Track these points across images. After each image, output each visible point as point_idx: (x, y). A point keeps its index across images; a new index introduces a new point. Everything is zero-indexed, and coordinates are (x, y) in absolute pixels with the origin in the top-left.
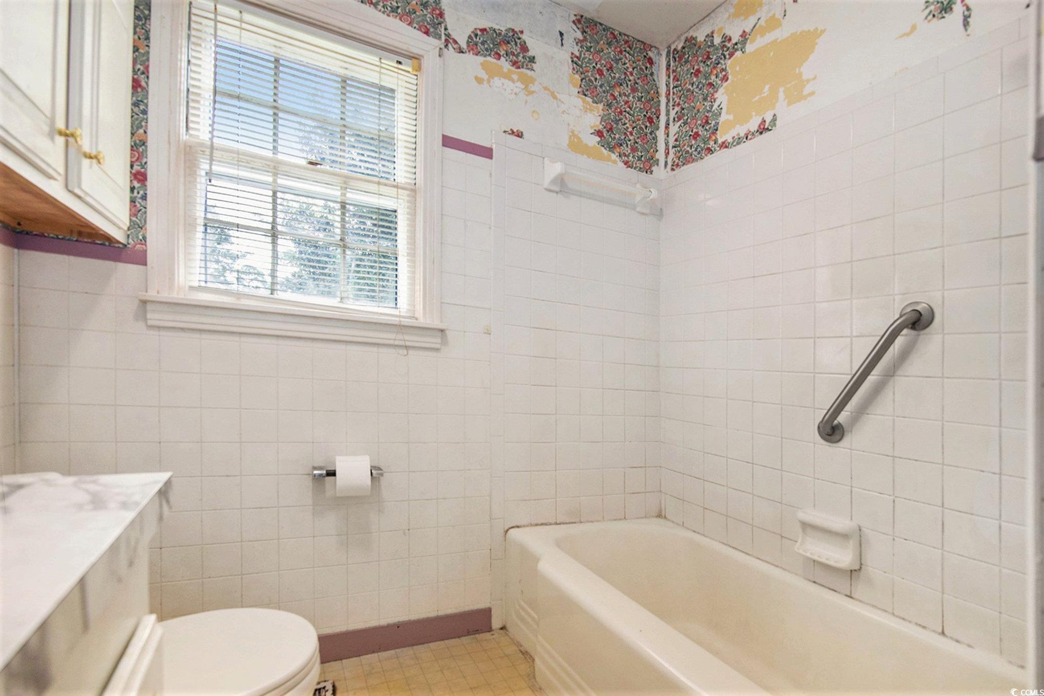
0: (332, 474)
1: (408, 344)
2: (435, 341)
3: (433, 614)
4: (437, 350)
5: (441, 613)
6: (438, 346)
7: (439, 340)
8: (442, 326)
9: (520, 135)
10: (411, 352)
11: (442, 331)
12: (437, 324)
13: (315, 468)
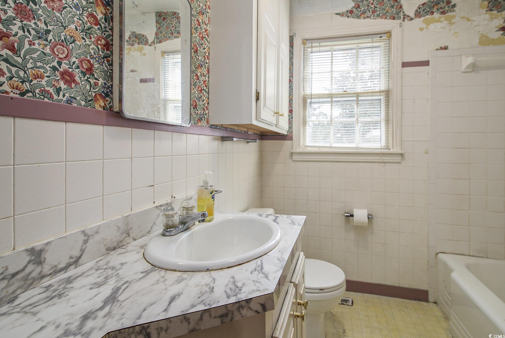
0: (352, 216)
1: (385, 161)
2: (398, 159)
3: (397, 285)
4: (399, 163)
5: (401, 285)
6: (400, 161)
7: (400, 158)
8: (402, 152)
9: (446, 48)
10: (386, 164)
11: (402, 154)
12: (399, 151)
13: (346, 213)
